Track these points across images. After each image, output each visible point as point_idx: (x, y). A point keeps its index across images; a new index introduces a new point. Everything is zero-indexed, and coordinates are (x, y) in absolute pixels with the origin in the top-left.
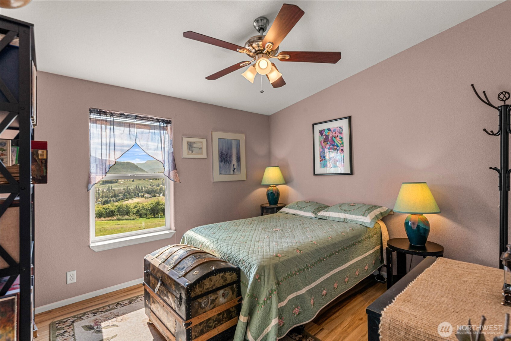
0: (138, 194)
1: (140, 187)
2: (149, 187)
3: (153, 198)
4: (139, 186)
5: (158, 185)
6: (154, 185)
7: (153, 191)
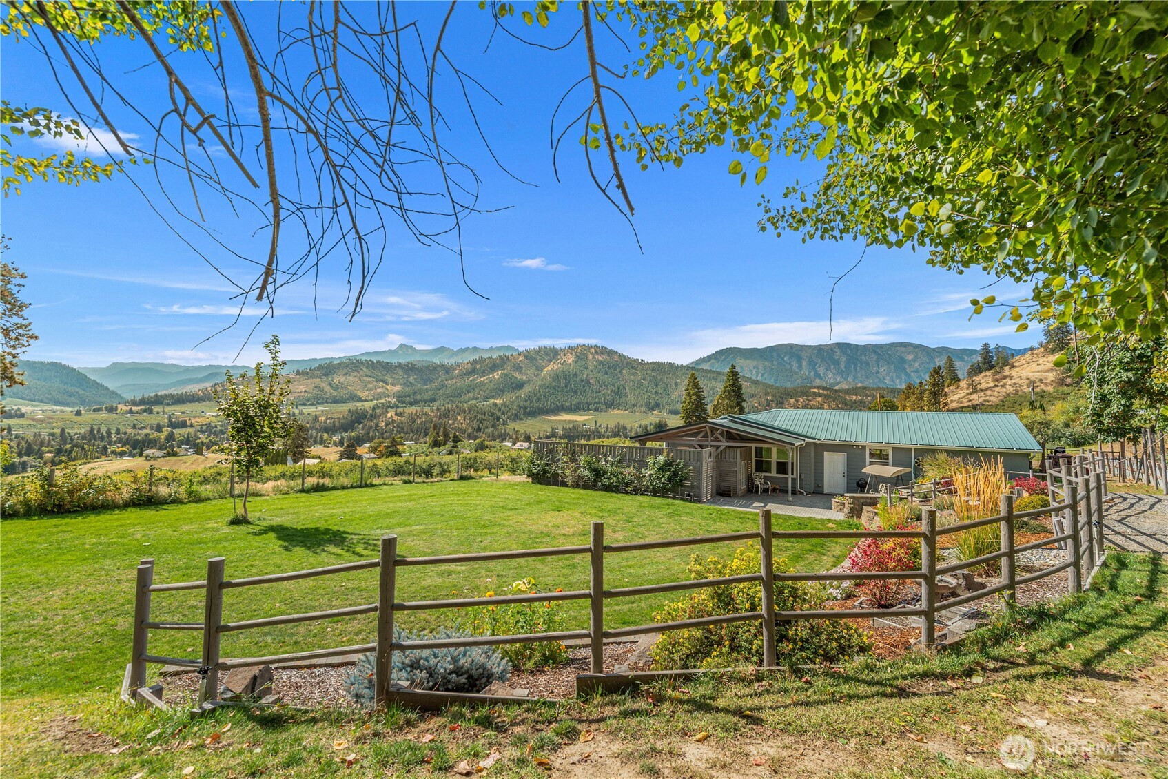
0: (105, 449)
1: (104, 430)
2: (130, 431)
4: (99, 429)
5: (159, 428)
6: (144, 428)
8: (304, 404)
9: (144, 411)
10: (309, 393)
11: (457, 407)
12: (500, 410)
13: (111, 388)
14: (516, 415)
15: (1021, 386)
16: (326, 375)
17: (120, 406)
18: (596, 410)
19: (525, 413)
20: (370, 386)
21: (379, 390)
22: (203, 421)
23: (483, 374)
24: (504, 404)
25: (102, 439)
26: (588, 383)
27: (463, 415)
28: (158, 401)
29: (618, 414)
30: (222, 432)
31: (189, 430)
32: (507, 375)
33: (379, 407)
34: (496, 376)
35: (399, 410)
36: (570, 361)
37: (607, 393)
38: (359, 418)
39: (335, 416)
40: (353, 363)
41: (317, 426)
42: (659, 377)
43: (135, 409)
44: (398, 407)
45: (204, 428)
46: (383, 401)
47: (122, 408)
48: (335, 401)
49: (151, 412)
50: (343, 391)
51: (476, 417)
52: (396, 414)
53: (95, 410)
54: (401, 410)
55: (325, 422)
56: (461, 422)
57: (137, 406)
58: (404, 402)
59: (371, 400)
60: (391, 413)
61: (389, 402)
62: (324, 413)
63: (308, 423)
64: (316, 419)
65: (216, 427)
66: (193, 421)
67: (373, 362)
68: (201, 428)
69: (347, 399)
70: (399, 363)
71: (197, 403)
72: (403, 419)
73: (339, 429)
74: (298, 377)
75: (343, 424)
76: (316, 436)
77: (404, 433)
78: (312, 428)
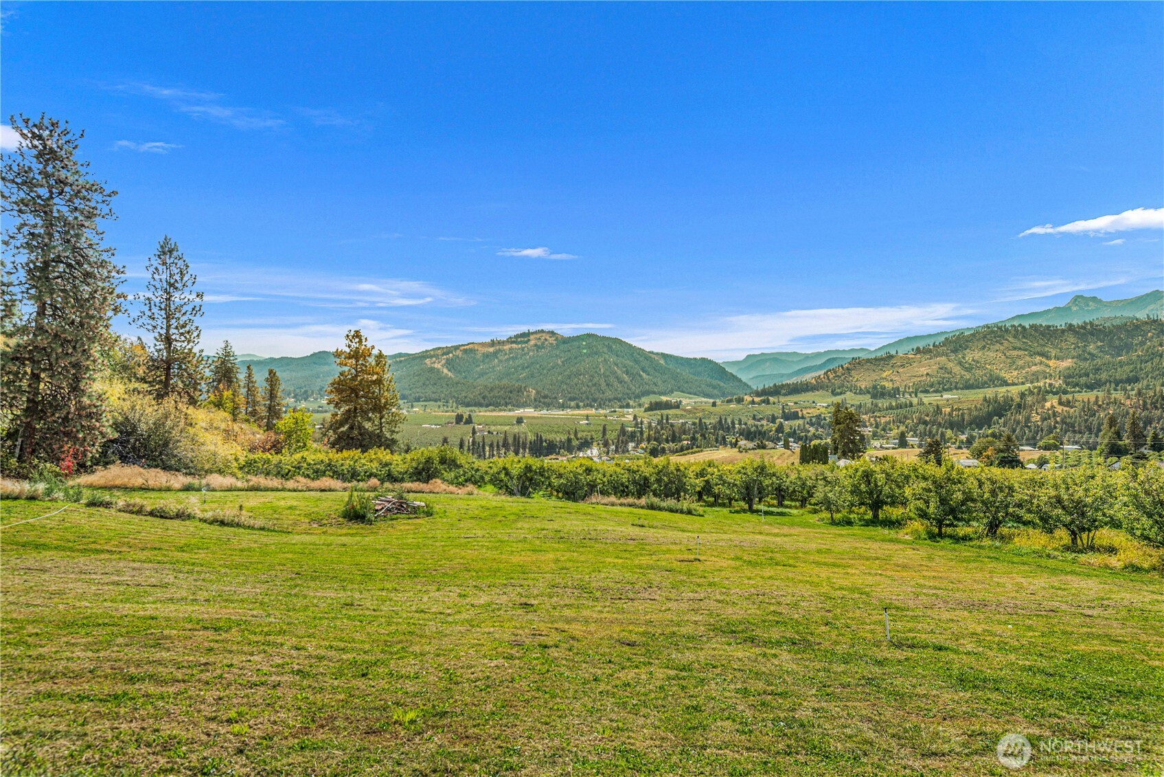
0: (724, 438)
1: (729, 421)
2: (751, 422)
3: (758, 450)
4: (726, 419)
5: (773, 419)
6: (762, 419)
7: (760, 433)
8: (926, 392)
9: (763, 401)
10: (931, 376)
13: (744, 379)
16: (955, 351)
17: (746, 397)
20: (1020, 363)
21: (1034, 368)
22: (815, 412)
28: (776, 391)
31: (800, 422)
33: (1031, 393)
35: (1064, 398)
38: (1000, 409)
39: (964, 406)
40: (993, 332)
41: (940, 419)
43: (757, 399)
44: (1065, 392)
45: (814, 420)
46: (1041, 384)
47: (748, 398)
48: (968, 386)
49: (768, 402)
50: (979, 373)
52: (1060, 403)
53: (727, 401)
54: (1070, 397)
55: (950, 414)
57: (760, 396)
58: (1077, 385)
59: (1023, 383)
60: (1052, 402)
61: (1050, 385)
62: (950, 402)
63: (928, 416)
64: (938, 410)
65: (825, 419)
66: (804, 412)
67: (1024, 328)
68: (811, 420)
69: (986, 383)
70: (1071, 325)
71: (810, 393)
72: (1072, 410)
73: (971, 424)
74: (918, 356)
75: (976, 417)
76: (937, 432)
77: (1074, 432)
78: (934, 423)
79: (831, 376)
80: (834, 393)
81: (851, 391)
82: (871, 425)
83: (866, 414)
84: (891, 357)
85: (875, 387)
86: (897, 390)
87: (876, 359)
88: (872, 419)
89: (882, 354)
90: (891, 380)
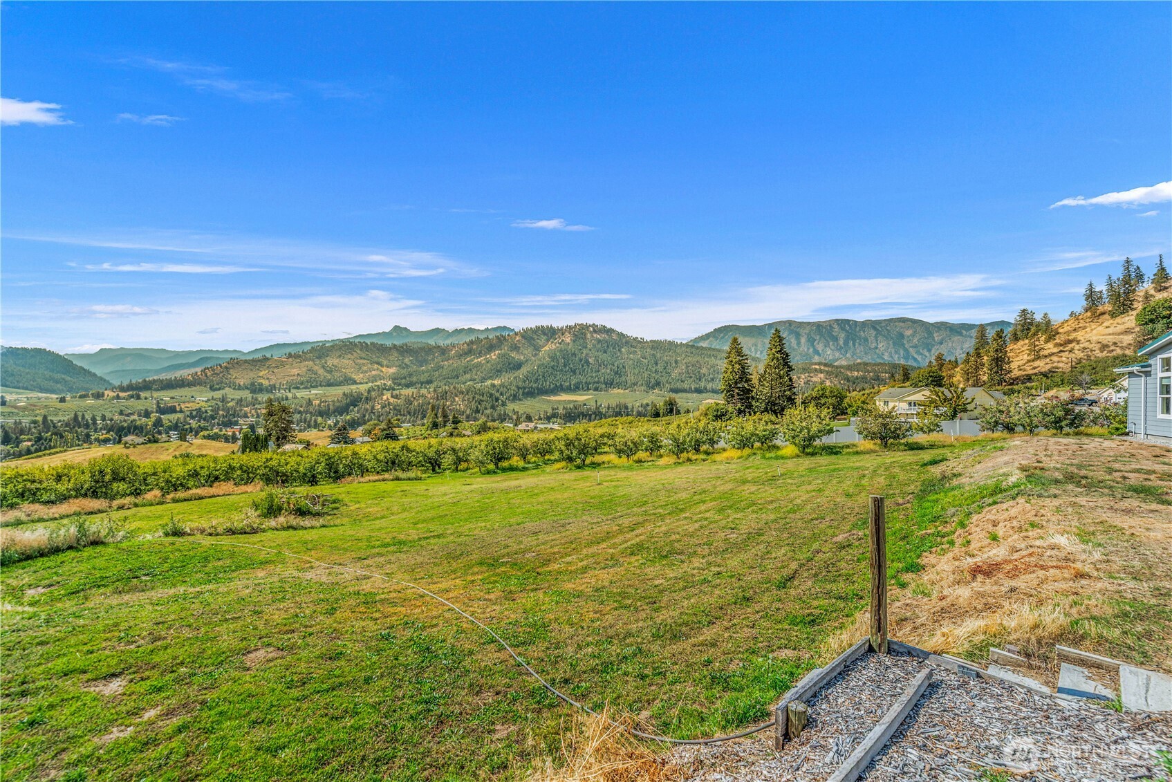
0: (88, 436)
1: (88, 417)
2: (116, 417)
3: (148, 445)
4: (84, 415)
5: (147, 414)
6: (131, 414)
7: (136, 428)
8: (298, 388)
9: (132, 397)
10: (302, 376)
11: (455, 388)
12: (498, 391)
13: (99, 375)
14: (515, 396)
15: (1092, 351)
16: (319, 357)
17: (106, 392)
18: (596, 389)
19: (523, 393)
20: (365, 368)
21: (373, 373)
22: (194, 406)
23: (480, 354)
24: (502, 385)
25: (87, 426)
26: (587, 362)
27: (461, 396)
28: (147, 386)
29: (618, 393)
30: (213, 417)
31: (178, 415)
32: (504, 355)
33: (374, 390)
34: (493, 356)
35: (395, 392)
36: (568, 340)
37: (606, 372)
38: (354, 401)
39: (330, 399)
40: (346, 345)
41: (311, 410)
42: (658, 356)
43: (122, 394)
44: (394, 389)
45: (194, 413)
46: (378, 383)
47: (109, 394)
48: (330, 385)
49: (138, 397)
50: (337, 374)
51: (474, 398)
52: (392, 397)
53: (81, 397)
54: (397, 392)
55: (319, 405)
56: (459, 403)
57: (125, 391)
58: (400, 384)
59: (367, 383)
60: (387, 396)
61: (385, 384)
62: (318, 396)
63: (301, 407)
64: (310, 402)
65: (206, 412)
66: (183, 407)
67: (366, 344)
68: (191, 413)
69: (342, 382)
70: (395, 345)
71: (187, 388)
72: (399, 401)
73: (334, 412)
74: (290, 360)
75: (338, 407)
76: (311, 420)
77: (401, 415)
78: (307, 412)
79: (209, 374)
80: (212, 389)
81: (230, 387)
82: (253, 416)
83: (247, 406)
84: (266, 359)
85: (253, 384)
86: (273, 387)
87: (253, 361)
88: (253, 411)
89: (258, 356)
90: (268, 379)
